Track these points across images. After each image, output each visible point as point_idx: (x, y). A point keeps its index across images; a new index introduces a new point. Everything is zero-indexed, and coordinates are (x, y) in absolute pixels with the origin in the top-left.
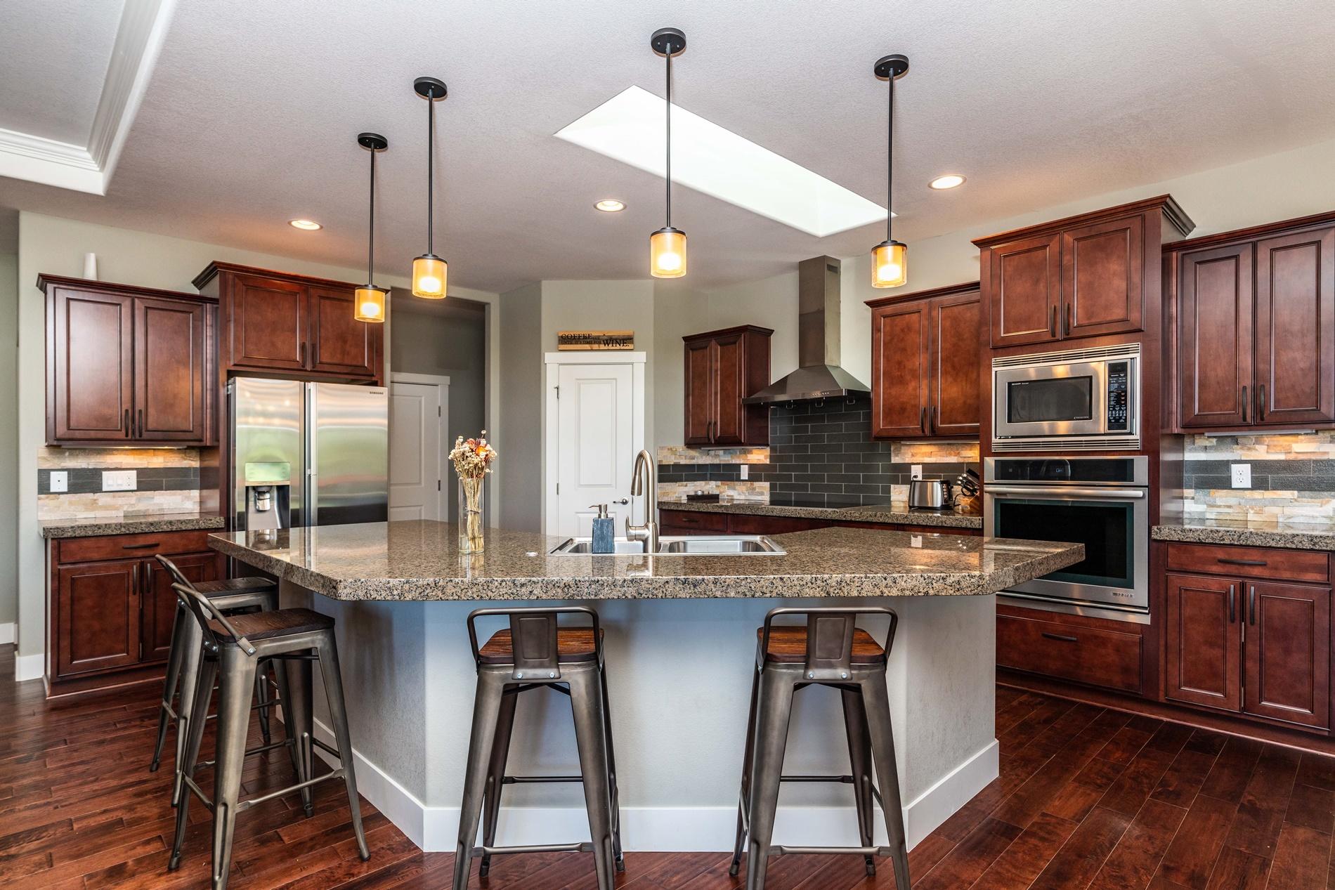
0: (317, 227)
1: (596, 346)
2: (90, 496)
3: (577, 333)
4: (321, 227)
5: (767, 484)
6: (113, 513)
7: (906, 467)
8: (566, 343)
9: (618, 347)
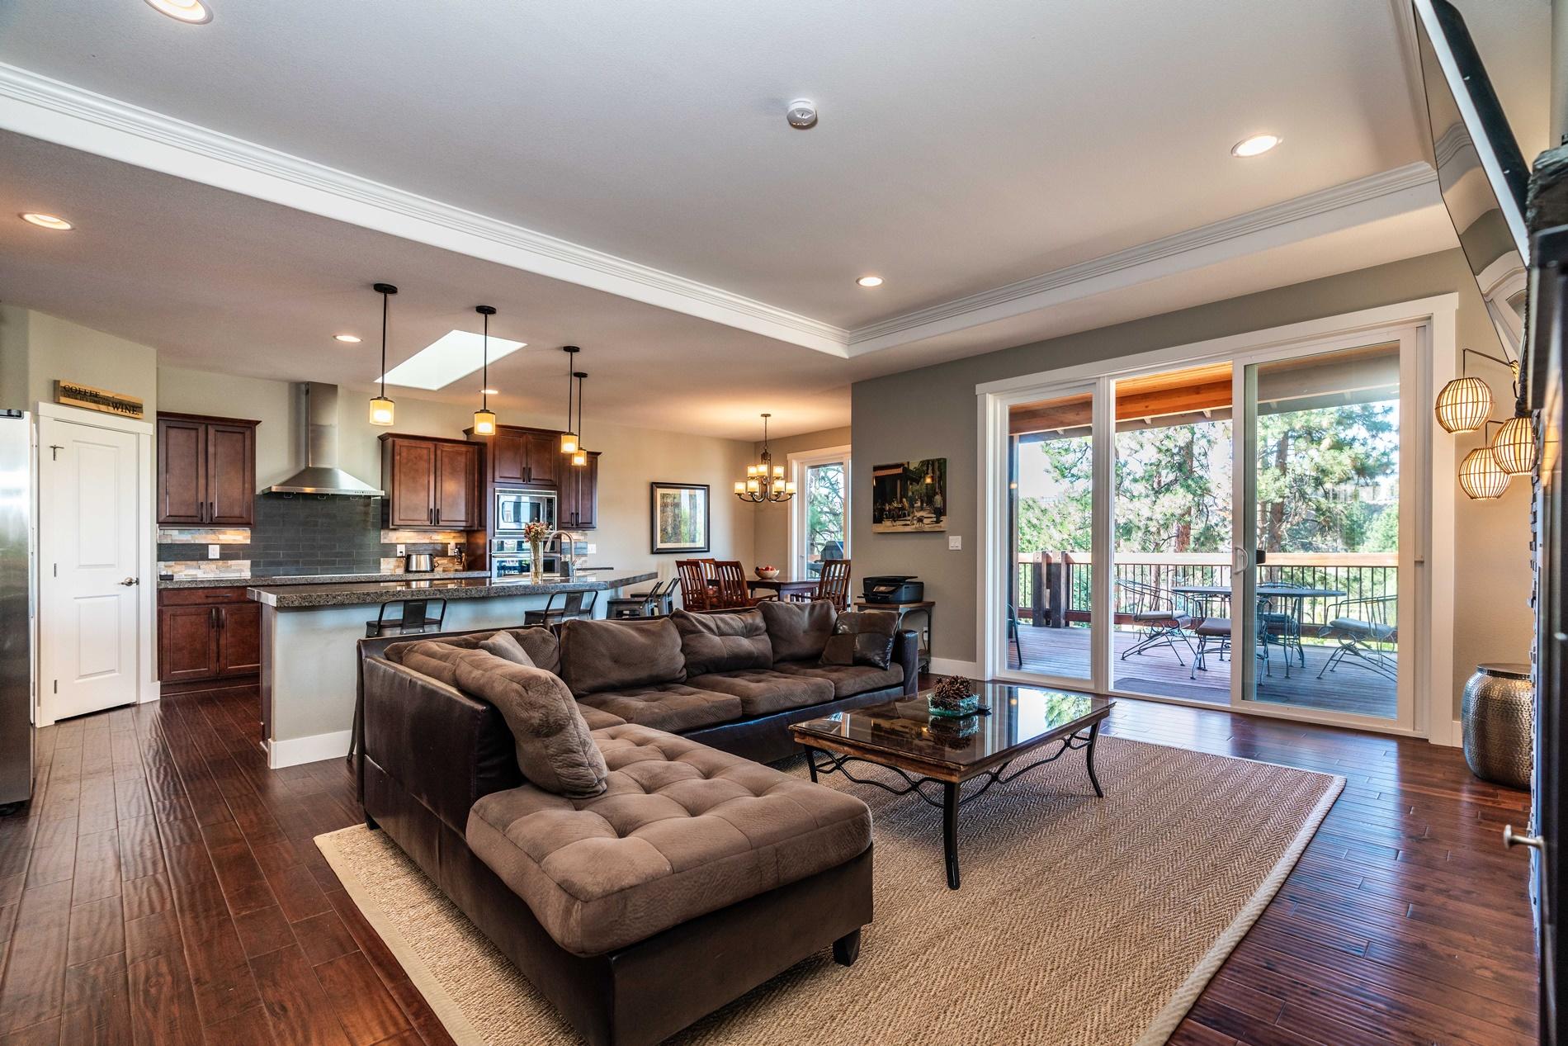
1: (103, 408)
3: (83, 388)
5: (248, 563)
7: (394, 545)
8: (69, 396)
9: (128, 414)
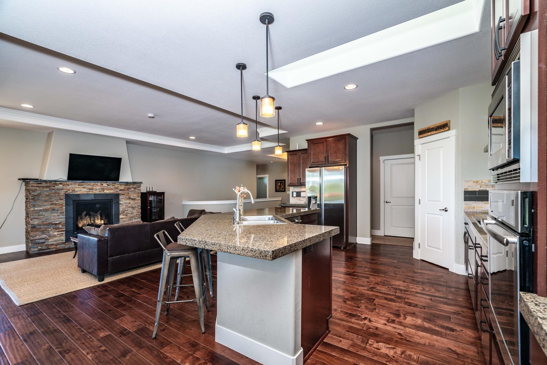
0: (322, 123)
1: (432, 133)
2: (299, 197)
3: (425, 129)
4: (323, 123)
6: (303, 202)
8: (421, 134)
9: (441, 130)
